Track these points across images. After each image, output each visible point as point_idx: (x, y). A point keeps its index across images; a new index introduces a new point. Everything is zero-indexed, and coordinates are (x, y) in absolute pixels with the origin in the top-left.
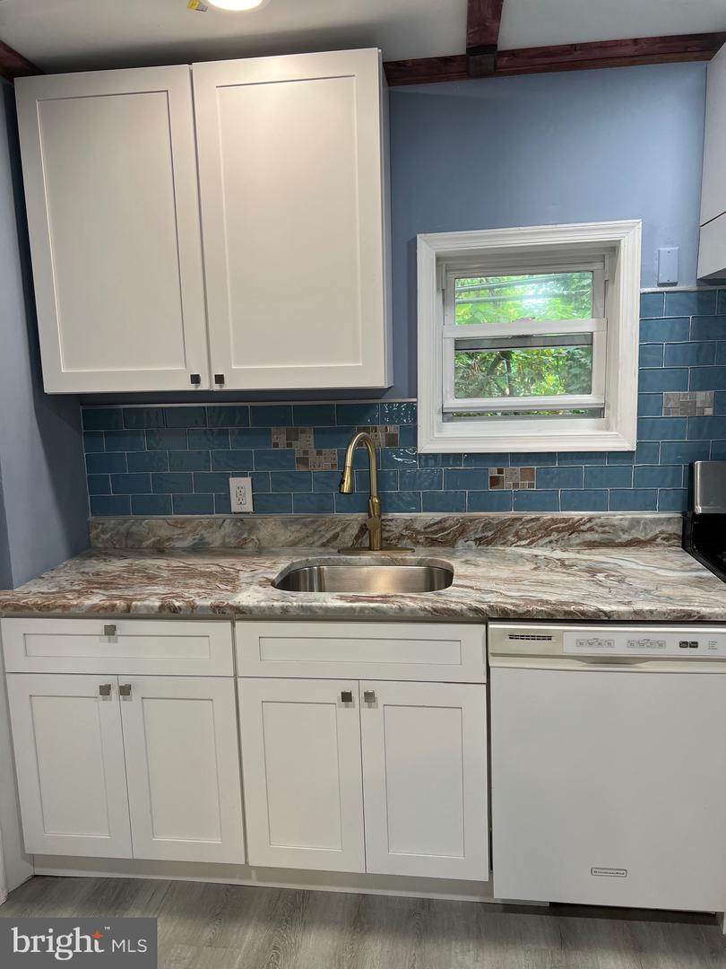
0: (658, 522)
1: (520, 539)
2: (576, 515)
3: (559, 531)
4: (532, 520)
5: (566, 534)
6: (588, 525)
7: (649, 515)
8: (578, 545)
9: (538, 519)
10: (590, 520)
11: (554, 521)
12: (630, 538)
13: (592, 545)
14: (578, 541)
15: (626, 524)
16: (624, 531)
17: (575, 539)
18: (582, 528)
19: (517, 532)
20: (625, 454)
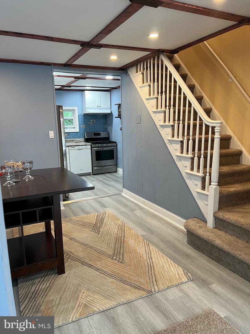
2: (73, 139)
4: (69, 140)
7: (81, 139)
12: (79, 141)
17: (74, 142)
20: (78, 132)
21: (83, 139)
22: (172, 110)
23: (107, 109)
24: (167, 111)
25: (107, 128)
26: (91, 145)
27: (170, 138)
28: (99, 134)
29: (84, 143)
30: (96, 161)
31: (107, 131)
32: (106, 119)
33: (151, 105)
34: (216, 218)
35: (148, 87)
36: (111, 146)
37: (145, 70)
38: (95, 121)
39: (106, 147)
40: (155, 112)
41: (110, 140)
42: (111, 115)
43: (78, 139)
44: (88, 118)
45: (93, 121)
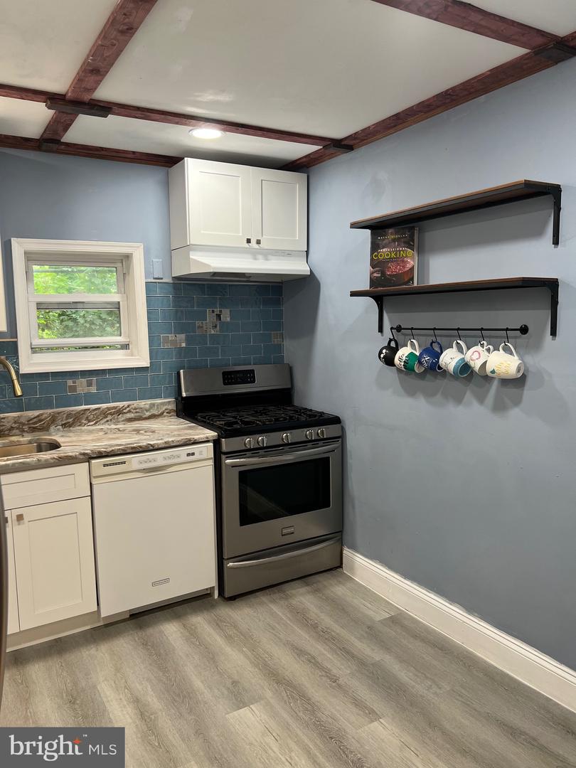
0: (163, 404)
1: (89, 422)
2: (120, 404)
3: (111, 414)
4: (96, 409)
5: (116, 416)
6: (128, 409)
7: (159, 401)
8: (123, 421)
9: (100, 408)
10: (128, 406)
11: (109, 409)
12: (150, 414)
13: (130, 420)
14: (123, 419)
15: (147, 406)
16: (147, 411)
17: (121, 418)
18: (124, 411)
19: (87, 417)
20: (145, 369)
21: (167, 402)
23: (288, 254)
26: (217, 443)
28: (248, 377)
38: (226, 312)
45: (218, 316)
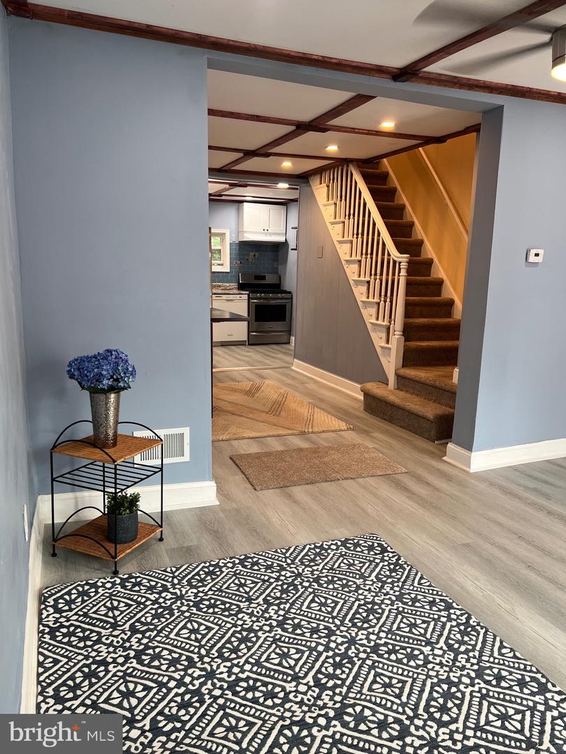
7: (232, 284)
16: (228, 287)
17: (221, 287)
20: (228, 273)
21: (234, 285)
22: (360, 239)
23: (279, 234)
24: (355, 240)
25: (277, 268)
26: (249, 295)
27: (356, 278)
28: (263, 278)
29: (236, 291)
30: (256, 321)
31: (277, 273)
32: (277, 251)
33: (335, 232)
34: (398, 376)
35: (333, 206)
36: (282, 299)
37: (331, 182)
38: (257, 254)
39: (274, 300)
40: (340, 242)
41: (282, 289)
42: (285, 244)
43: (227, 284)
44: (247, 250)
45: (254, 256)
